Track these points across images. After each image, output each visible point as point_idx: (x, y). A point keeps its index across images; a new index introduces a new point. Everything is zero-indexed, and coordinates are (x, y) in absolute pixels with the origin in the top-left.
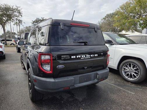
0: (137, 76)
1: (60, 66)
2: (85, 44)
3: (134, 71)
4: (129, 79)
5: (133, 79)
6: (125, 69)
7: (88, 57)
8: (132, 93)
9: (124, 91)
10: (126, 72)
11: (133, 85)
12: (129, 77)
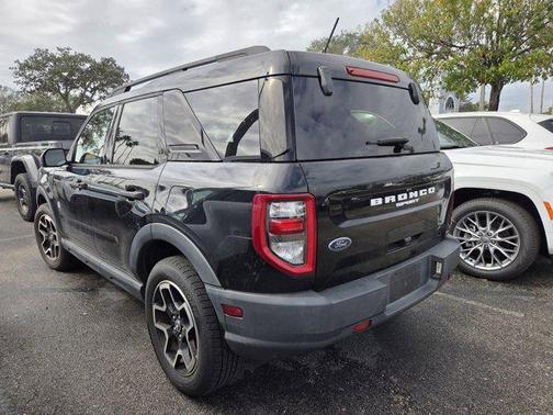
0: (510, 253)
1: (340, 242)
2: (395, 151)
3: (499, 239)
4: (481, 267)
5: (494, 265)
6: (462, 234)
7: (414, 198)
8: (517, 314)
9: (487, 311)
10: (467, 245)
11: (499, 287)
12: (481, 261)
